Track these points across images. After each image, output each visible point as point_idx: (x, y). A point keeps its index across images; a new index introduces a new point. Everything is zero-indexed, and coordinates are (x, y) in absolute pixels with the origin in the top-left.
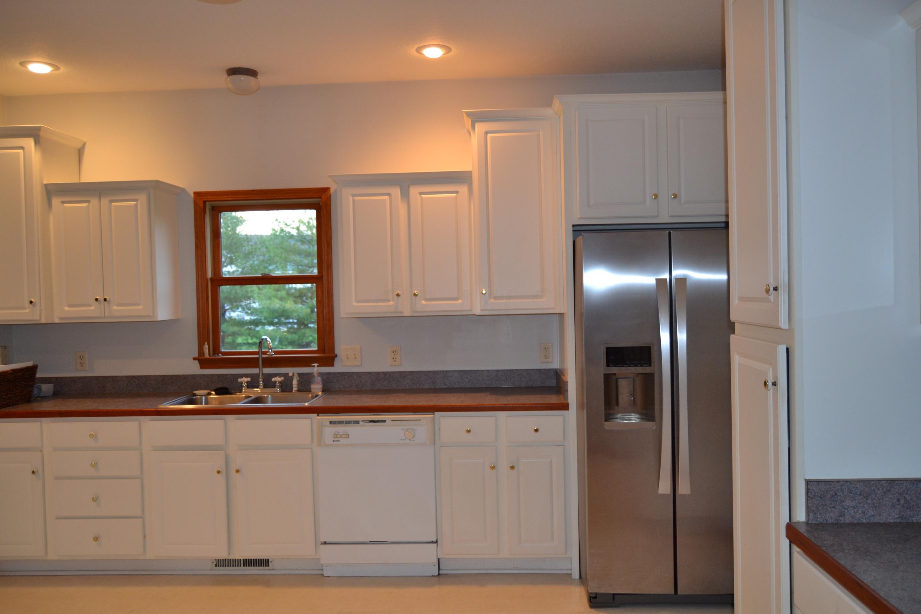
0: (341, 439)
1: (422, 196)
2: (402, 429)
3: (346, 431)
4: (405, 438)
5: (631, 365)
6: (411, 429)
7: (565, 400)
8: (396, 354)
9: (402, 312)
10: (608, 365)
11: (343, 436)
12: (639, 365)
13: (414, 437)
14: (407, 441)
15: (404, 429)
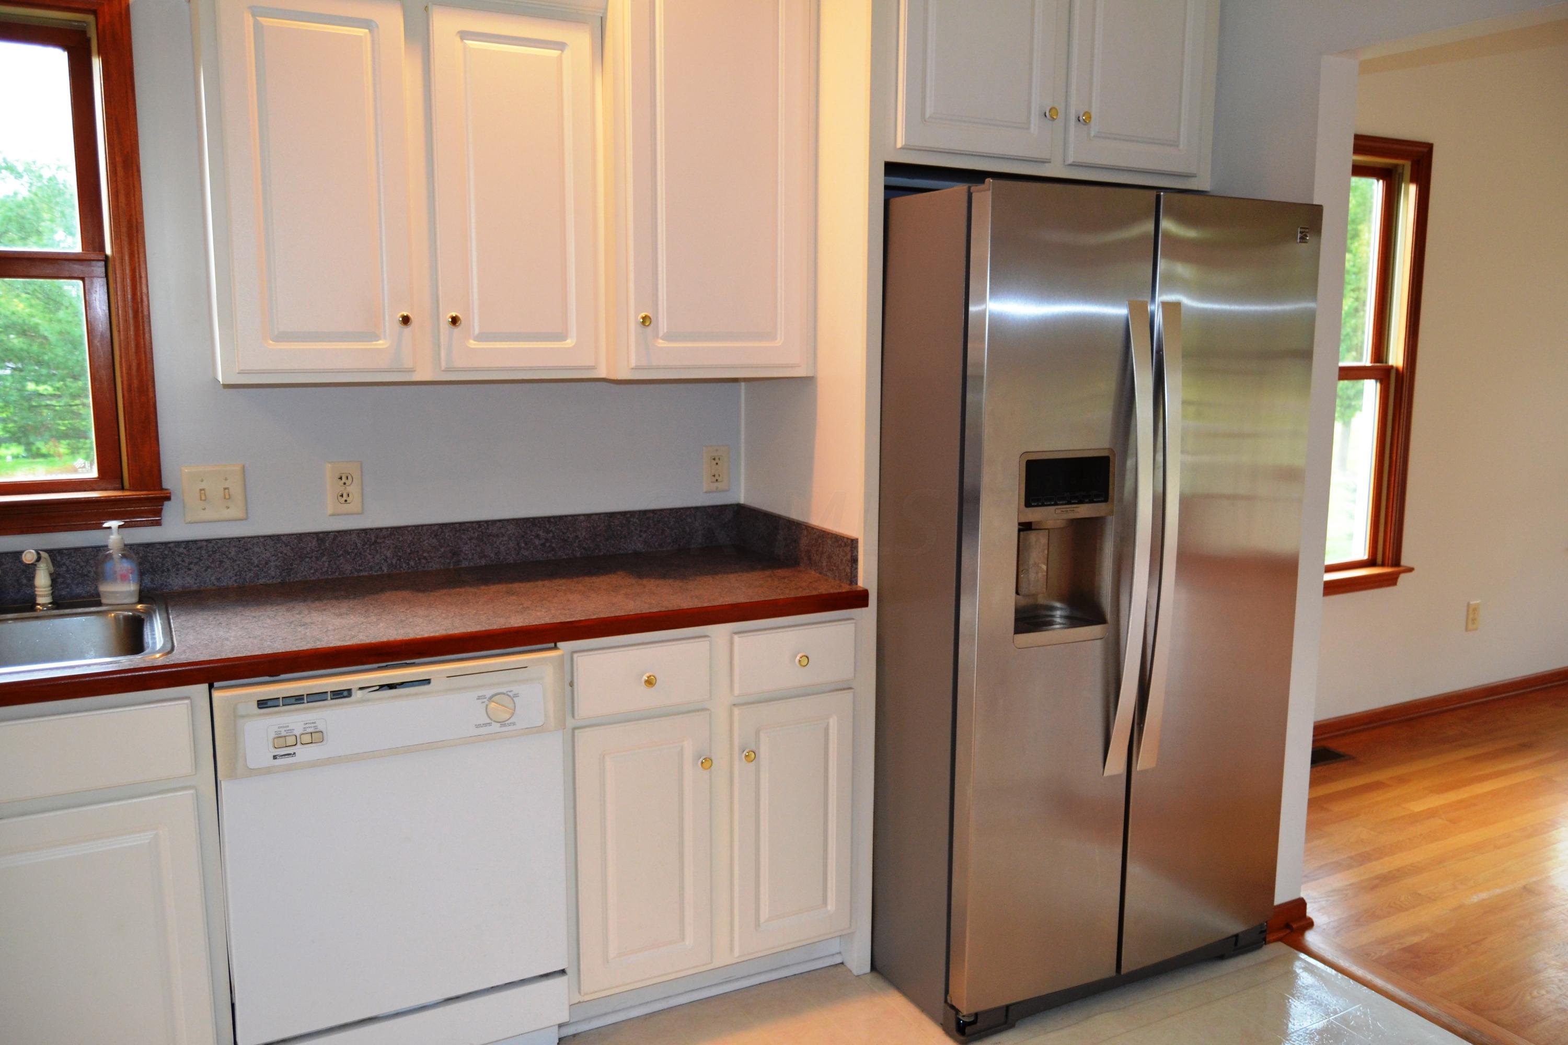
0: (298, 749)
1: (466, 41)
2: (479, 698)
3: (314, 723)
4: (489, 721)
5: (1073, 501)
6: (503, 694)
7: (851, 583)
8: (348, 482)
9: (411, 371)
10: (1028, 504)
11: (307, 739)
12: (1087, 500)
13: (513, 714)
14: (496, 727)
15: (484, 697)
